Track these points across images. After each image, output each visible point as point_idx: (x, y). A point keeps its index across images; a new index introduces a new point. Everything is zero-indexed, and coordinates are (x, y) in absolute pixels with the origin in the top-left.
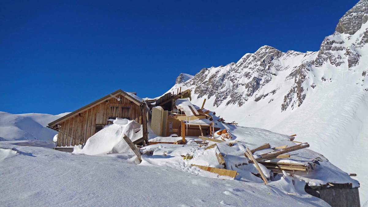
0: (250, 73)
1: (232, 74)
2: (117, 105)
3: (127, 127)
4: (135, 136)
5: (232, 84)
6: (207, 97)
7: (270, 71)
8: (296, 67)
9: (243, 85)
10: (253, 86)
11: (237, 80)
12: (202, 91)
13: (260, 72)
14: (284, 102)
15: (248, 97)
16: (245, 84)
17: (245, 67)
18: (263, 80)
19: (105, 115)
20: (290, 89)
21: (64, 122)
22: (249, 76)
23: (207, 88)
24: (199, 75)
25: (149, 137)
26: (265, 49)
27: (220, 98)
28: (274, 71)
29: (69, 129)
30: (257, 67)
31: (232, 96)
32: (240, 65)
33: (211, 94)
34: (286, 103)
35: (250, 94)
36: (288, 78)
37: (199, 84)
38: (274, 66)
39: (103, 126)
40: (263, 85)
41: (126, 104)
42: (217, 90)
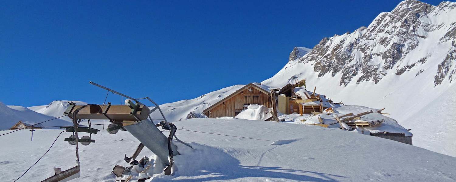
0: (387, 38)
1: (363, 42)
2: (249, 95)
3: (259, 110)
4: (265, 116)
5: (363, 55)
6: (331, 74)
7: (416, 33)
8: (454, 24)
9: (378, 55)
10: (393, 55)
11: (369, 49)
12: (324, 67)
13: (402, 36)
14: (438, 72)
15: (387, 70)
16: (382, 54)
17: (380, 31)
18: (406, 46)
19: (241, 103)
20: (446, 55)
21: (212, 110)
22: (386, 43)
23: (331, 63)
24: (318, 47)
25: (278, 115)
26: (407, 4)
27: (348, 75)
28: (422, 33)
29: (216, 114)
30: (397, 30)
31: (364, 71)
32: (373, 30)
33: (336, 71)
34: (440, 74)
35: (389, 66)
36: (443, 40)
37: (319, 59)
38: (422, 26)
39: (240, 110)
40: (407, 53)
41: (256, 93)
42: (344, 64)
